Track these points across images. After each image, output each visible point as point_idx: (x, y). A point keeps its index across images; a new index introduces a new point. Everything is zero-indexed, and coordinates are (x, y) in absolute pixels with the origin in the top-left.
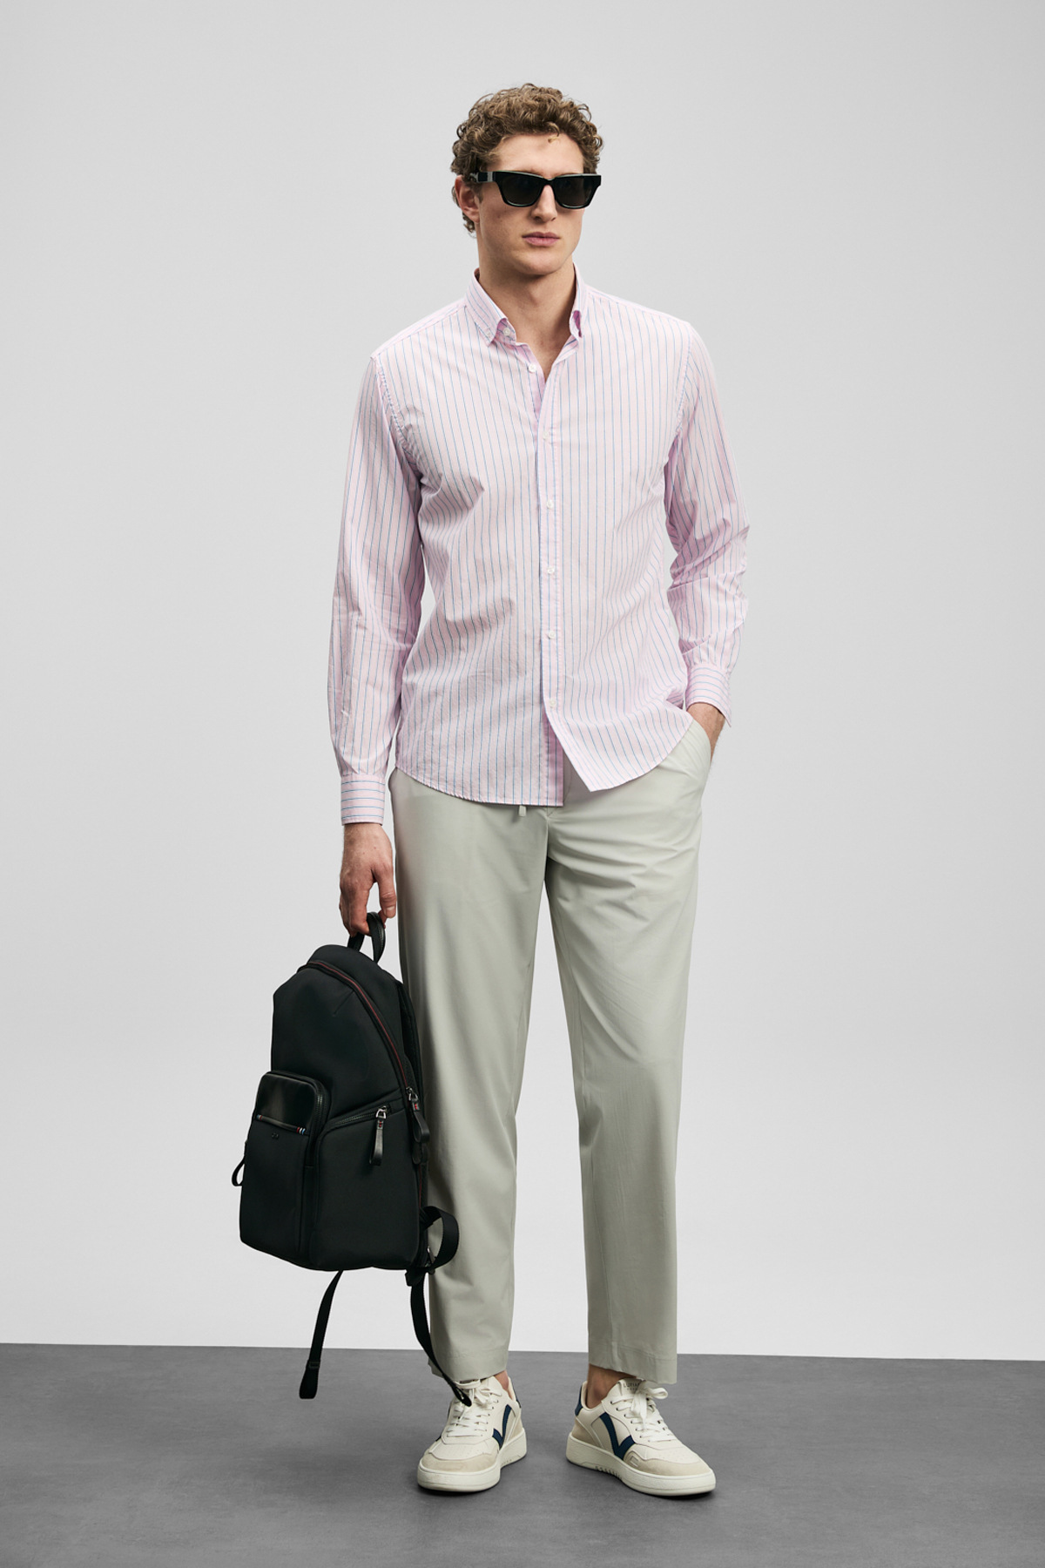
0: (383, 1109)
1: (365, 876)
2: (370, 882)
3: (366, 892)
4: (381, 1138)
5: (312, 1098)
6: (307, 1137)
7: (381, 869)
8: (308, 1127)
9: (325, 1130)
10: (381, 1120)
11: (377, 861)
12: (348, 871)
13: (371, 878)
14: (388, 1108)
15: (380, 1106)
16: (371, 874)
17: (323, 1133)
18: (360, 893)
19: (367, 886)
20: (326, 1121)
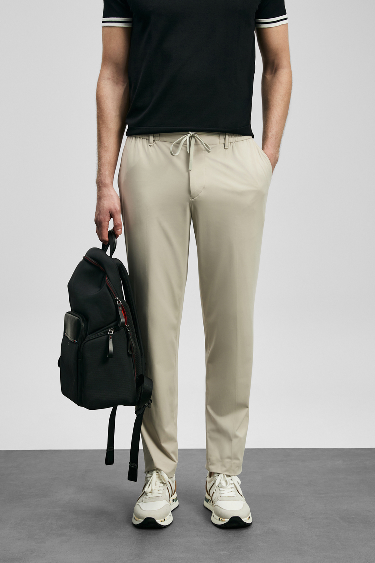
0: (112, 329)
1: (106, 215)
2: (109, 218)
3: (107, 222)
4: (112, 344)
5: (80, 325)
6: (78, 345)
7: (114, 211)
8: (78, 340)
9: (85, 341)
10: (111, 335)
11: (112, 208)
12: (98, 213)
13: (109, 215)
14: (114, 329)
15: (110, 328)
16: (109, 214)
17: (83, 343)
18: (104, 224)
19: (107, 220)
20: (86, 336)
